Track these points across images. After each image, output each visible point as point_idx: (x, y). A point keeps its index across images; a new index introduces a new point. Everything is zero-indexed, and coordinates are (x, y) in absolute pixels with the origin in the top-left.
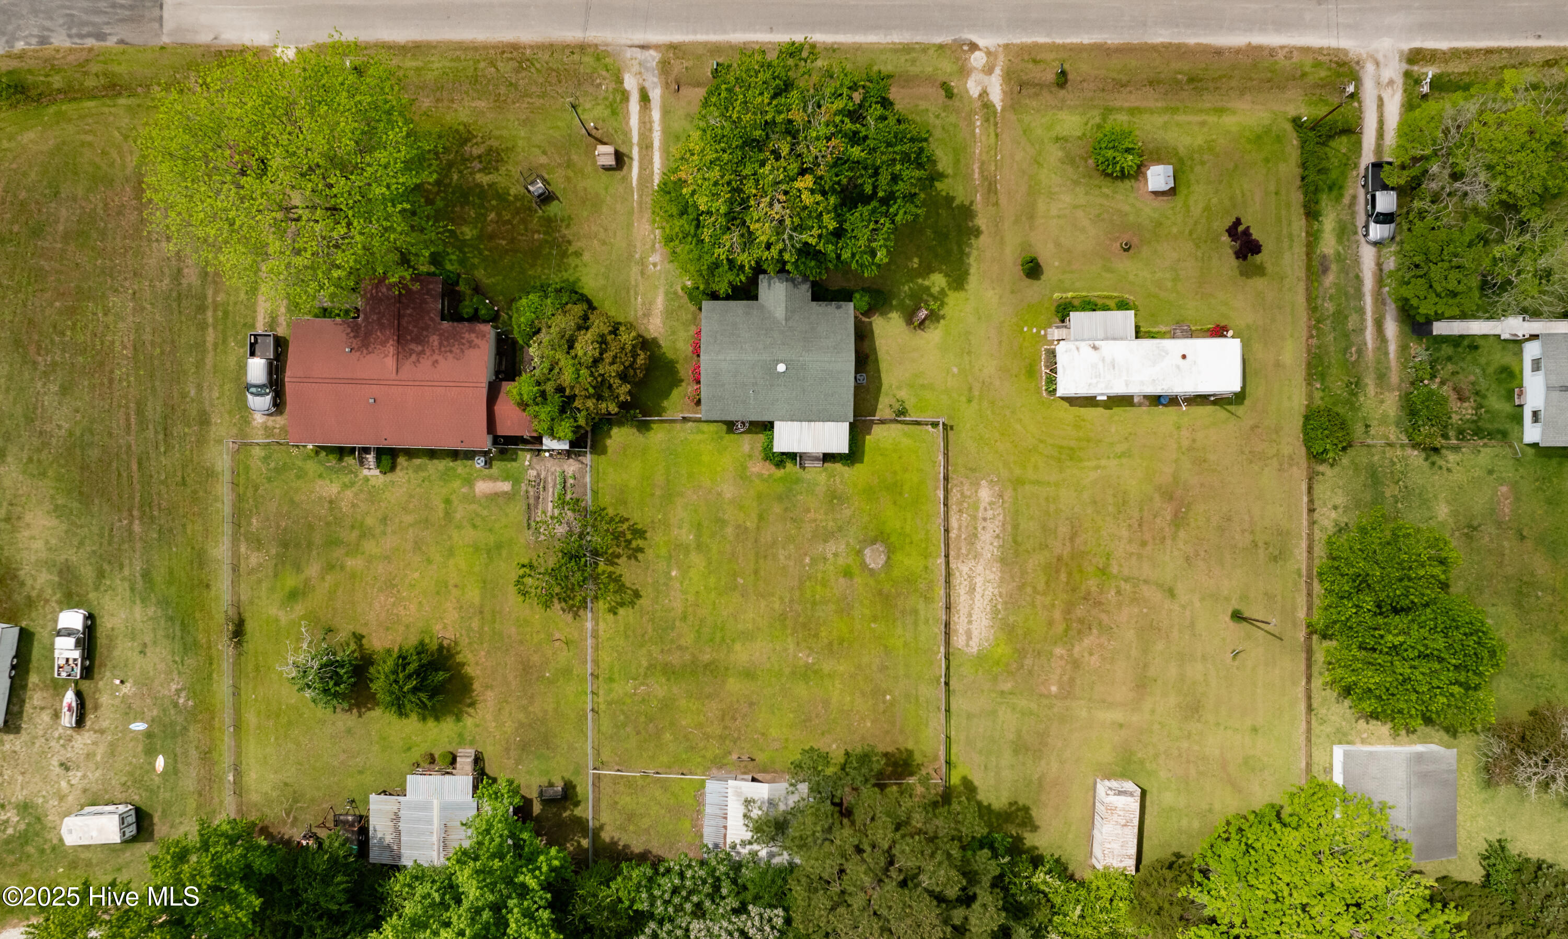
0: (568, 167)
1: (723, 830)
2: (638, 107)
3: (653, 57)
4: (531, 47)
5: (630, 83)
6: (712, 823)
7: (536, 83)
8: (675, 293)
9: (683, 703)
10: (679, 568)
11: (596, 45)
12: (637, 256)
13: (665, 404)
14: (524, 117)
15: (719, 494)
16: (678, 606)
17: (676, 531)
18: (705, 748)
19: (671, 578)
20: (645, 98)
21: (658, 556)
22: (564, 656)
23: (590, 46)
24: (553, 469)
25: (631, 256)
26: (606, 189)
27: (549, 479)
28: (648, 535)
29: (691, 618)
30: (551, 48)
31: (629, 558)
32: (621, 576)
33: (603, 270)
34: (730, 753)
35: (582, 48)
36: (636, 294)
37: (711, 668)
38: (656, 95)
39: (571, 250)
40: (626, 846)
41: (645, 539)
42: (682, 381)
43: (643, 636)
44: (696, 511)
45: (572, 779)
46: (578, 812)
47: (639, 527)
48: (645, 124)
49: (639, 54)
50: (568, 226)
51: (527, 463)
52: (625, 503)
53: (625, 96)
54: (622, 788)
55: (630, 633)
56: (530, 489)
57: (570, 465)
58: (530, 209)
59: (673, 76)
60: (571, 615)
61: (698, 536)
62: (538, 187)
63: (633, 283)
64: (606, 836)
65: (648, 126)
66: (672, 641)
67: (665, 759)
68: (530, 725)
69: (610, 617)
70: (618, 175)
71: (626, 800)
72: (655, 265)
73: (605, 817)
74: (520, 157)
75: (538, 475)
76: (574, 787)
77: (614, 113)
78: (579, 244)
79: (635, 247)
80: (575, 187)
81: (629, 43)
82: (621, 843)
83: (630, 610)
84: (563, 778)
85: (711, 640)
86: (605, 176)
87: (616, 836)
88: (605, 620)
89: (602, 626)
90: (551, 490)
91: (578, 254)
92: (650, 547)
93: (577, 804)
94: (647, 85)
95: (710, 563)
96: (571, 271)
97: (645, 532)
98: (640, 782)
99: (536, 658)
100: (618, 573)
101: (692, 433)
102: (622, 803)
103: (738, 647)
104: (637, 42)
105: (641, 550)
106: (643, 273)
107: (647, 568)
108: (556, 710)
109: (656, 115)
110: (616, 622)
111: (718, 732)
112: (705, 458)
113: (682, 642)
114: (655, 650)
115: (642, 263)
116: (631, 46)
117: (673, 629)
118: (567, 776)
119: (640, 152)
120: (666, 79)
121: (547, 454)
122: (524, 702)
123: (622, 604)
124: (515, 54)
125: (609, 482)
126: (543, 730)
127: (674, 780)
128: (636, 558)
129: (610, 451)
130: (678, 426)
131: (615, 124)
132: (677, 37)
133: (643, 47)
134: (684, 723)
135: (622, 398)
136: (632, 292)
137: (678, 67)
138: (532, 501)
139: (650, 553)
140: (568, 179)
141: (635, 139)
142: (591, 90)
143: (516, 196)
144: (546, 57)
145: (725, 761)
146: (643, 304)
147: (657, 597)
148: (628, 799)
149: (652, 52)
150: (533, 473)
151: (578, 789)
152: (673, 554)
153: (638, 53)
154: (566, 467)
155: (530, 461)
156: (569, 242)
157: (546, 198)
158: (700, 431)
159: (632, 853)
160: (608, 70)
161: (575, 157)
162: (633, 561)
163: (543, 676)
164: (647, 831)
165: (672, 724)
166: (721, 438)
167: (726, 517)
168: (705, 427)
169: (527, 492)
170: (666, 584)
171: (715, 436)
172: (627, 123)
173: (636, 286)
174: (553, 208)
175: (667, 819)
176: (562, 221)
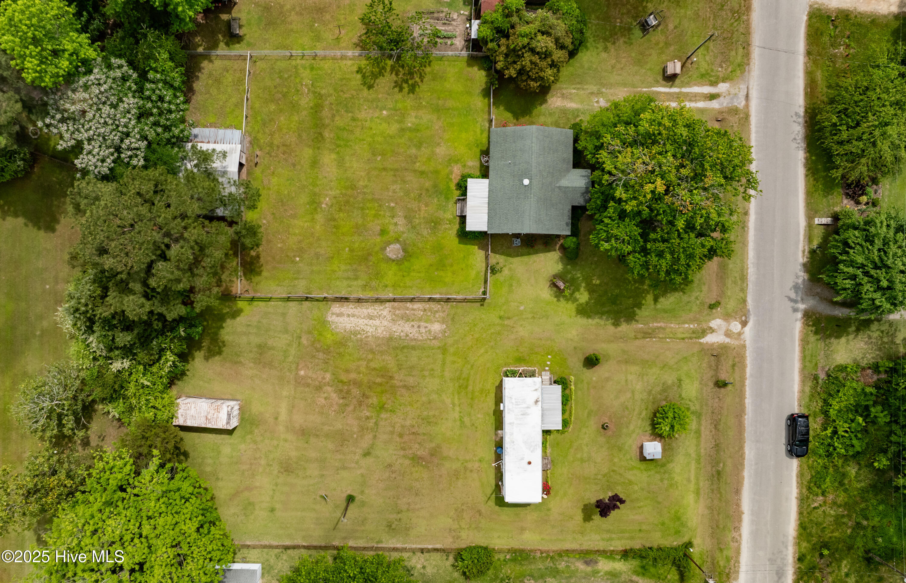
0: (666, 43)
1: (206, 141)
2: (706, 92)
3: (741, 103)
4: (748, 20)
5: (722, 87)
6: (212, 134)
7: (723, 23)
8: (578, 116)
9: (296, 118)
10: (388, 116)
11: (749, 64)
12: (604, 90)
13: (502, 108)
14: (700, 14)
15: (439, 144)
16: (362, 115)
17: (413, 114)
18: (264, 133)
19: (381, 110)
20: (712, 97)
21: (396, 102)
22: (328, 36)
23: (748, 60)
24: (458, 30)
25: (603, 85)
26: (650, 69)
27: (450, 27)
28: (411, 95)
29: (354, 124)
30: (747, 33)
31: (396, 82)
32: (383, 76)
33: (594, 66)
34: (261, 150)
35: (747, 55)
36: (578, 89)
37: (319, 138)
38: (715, 105)
39: (609, 44)
40: (198, 78)
41: (409, 93)
42: (517, 119)
43: (342, 91)
44: (427, 128)
45: (245, 41)
46: (222, 45)
47: (417, 89)
48: (694, 97)
50: (625, 42)
51: (462, 12)
52: (434, 80)
53: (714, 84)
54: (237, 75)
55: (344, 82)
56: (444, 14)
57: (460, 42)
58: (637, 16)
59: (727, 117)
60: (357, 41)
61: (410, 130)
62: (652, 21)
63: (585, 87)
64: (205, 64)
65: (693, 99)
66: (338, 111)
67: (257, 105)
68: (282, 13)
69: (355, 68)
70: (660, 78)
71: (229, 78)
72: (597, 102)
73: (218, 63)
74: (672, 11)
75: (454, 20)
76: (239, 42)
77: (702, 76)
78: (613, 50)
79: (610, 89)
80: (652, 48)
81: (750, 87)
82: (200, 75)
83: (359, 82)
84: (245, 35)
85: (338, 138)
86: (659, 68)
87: (205, 71)
88: (353, 65)
89: (350, 63)
90: (443, 28)
91: (606, 49)
92: (403, 97)
93: (227, 44)
94: (721, 99)
95: (391, 137)
96: (593, 44)
97: (413, 93)
98: (241, 88)
99: (328, 17)
100: (386, 74)
101: (481, 126)
102: (228, 75)
103: (333, 156)
104: (750, 92)
105: (401, 89)
106: (592, 93)
107: (388, 94)
108: (292, 30)
109: (701, 105)
110: (352, 73)
111: (276, 142)
112: (464, 135)
113: (337, 118)
114: (332, 99)
115: (599, 93)
116: (748, 88)
117: (347, 111)
118: (247, 38)
119: (675, 93)
120: (725, 112)
121: (468, 25)
122: (297, 9)
123: (364, 77)
124: (744, 9)
125: (448, 69)
126: (278, 21)
127: (243, 111)
128: (396, 87)
129: (470, 69)
130: (486, 117)
131: (695, 76)
132: (753, 120)
133: (747, 97)
134: (282, 118)
135: (506, 72)
136: (578, 86)
137: (733, 120)
138: (436, 15)
139: (399, 96)
140: (657, 44)
141: (684, 90)
142: (718, 61)
143: (646, 7)
144: (741, 30)
145: (255, 146)
146: (571, 94)
147: (368, 101)
148: (230, 79)
149: (744, 103)
150: (455, 16)
151: (237, 46)
152: (398, 112)
153: (743, 93)
154: (459, 39)
155: (463, 14)
156: (614, 43)
157: (645, 27)
158: (482, 132)
159: (193, 82)
160: (731, 72)
161: (672, 48)
162: (394, 84)
163: (315, 22)
164: (208, 92)
165: (281, 111)
166: (477, 146)
167: (423, 149)
168: (485, 135)
169: (442, 12)
170: (377, 107)
171: (479, 142)
172: (695, 85)
173: (583, 89)
174: (637, 32)
175: (216, 106)
176: (629, 38)
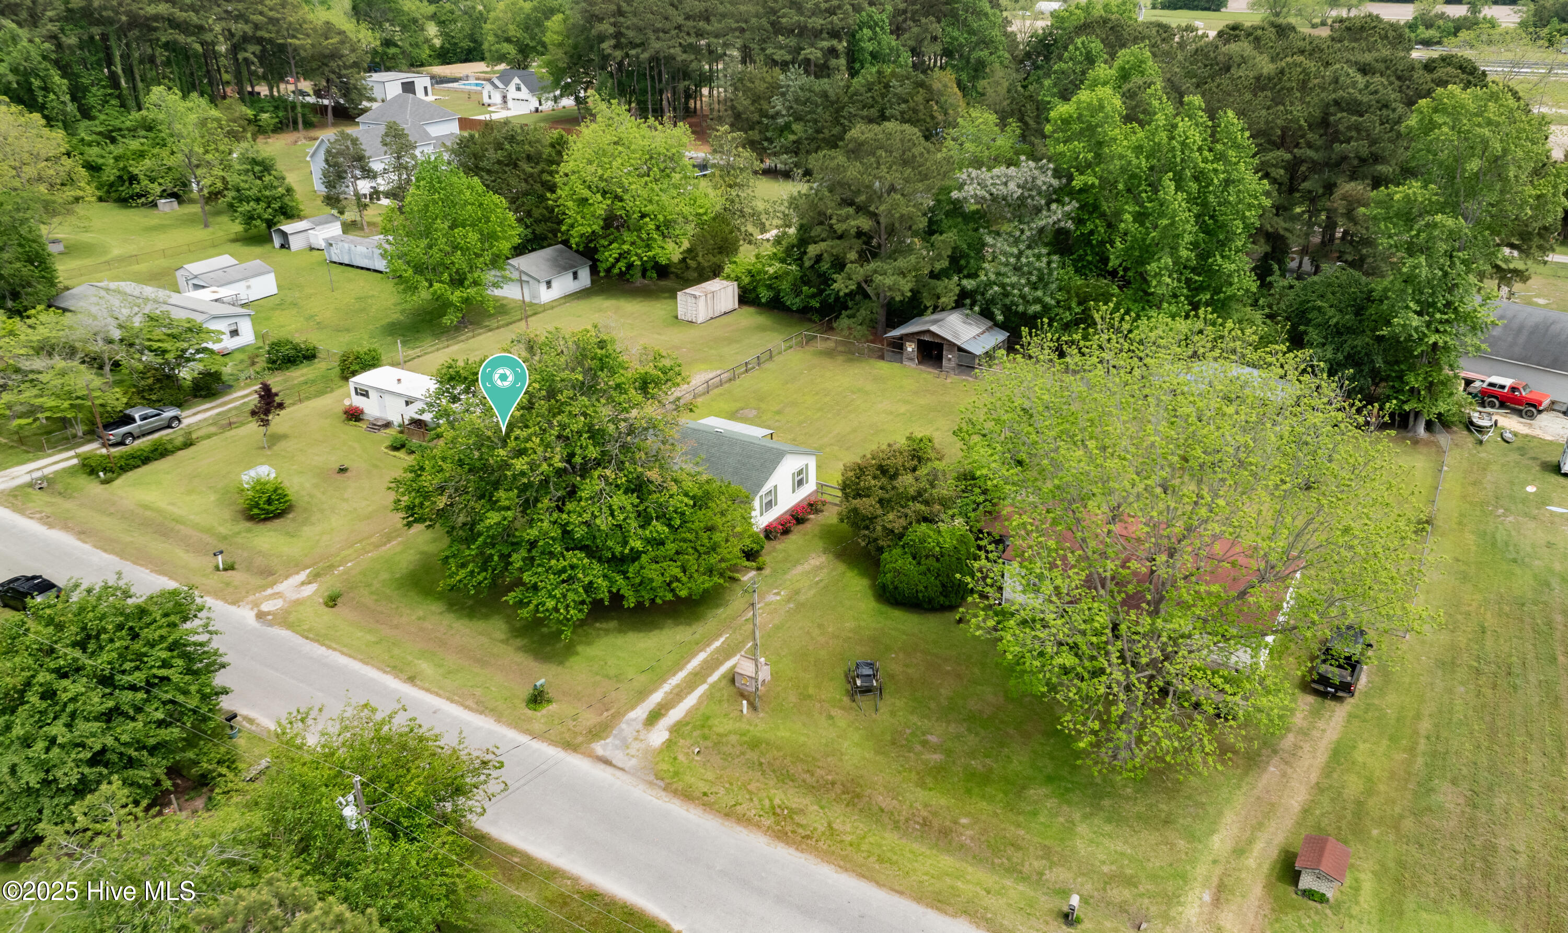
2: (672, 711)
3: (603, 747)
4: (758, 826)
5: (659, 736)
11: (665, 789)
20: (655, 716)
23: (674, 792)
25: (799, 607)
36: (817, 583)
38: (640, 712)
48: (678, 695)
49: (618, 757)
53: (676, 729)
63: (814, 590)
77: (705, 717)
79: (787, 611)
81: (619, 773)
94: (640, 726)
104: (609, 770)
106: (797, 593)
109: (657, 697)
115: (790, 599)
116: (622, 769)
119: (709, 675)
120: (611, 720)
124: (788, 828)
131: (712, 707)
133: (606, 761)
136: (821, 584)
146: (816, 575)
149: (600, 752)
160: (674, 759)
172: (698, 704)
173: (812, 587)
